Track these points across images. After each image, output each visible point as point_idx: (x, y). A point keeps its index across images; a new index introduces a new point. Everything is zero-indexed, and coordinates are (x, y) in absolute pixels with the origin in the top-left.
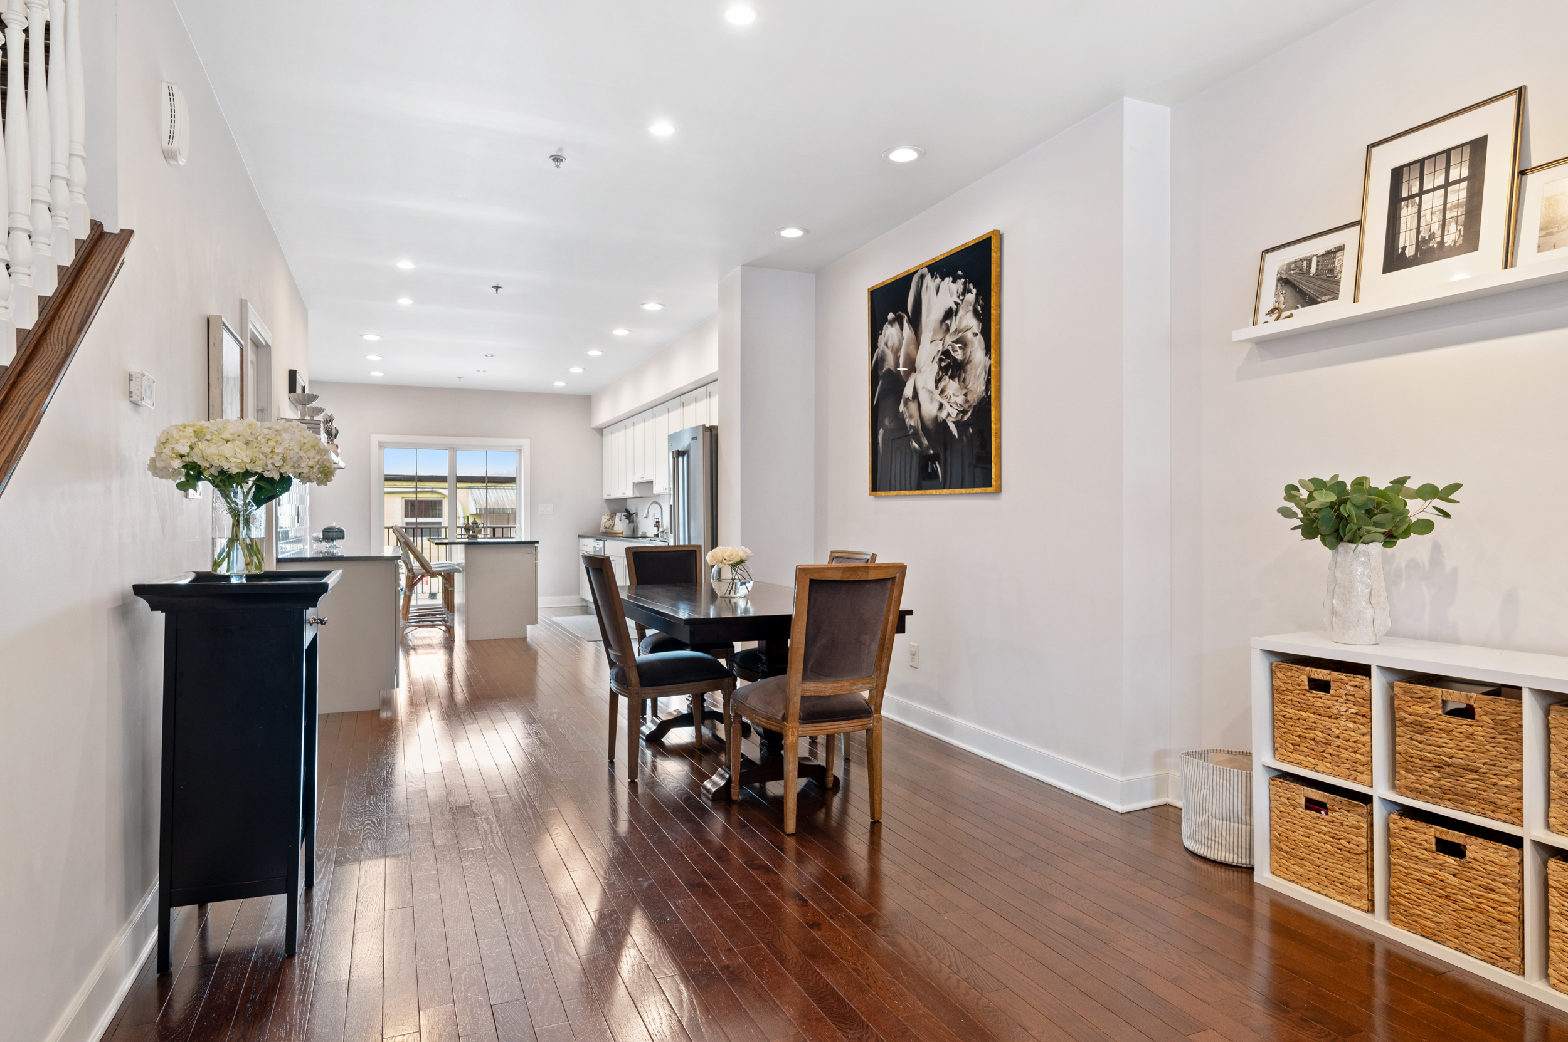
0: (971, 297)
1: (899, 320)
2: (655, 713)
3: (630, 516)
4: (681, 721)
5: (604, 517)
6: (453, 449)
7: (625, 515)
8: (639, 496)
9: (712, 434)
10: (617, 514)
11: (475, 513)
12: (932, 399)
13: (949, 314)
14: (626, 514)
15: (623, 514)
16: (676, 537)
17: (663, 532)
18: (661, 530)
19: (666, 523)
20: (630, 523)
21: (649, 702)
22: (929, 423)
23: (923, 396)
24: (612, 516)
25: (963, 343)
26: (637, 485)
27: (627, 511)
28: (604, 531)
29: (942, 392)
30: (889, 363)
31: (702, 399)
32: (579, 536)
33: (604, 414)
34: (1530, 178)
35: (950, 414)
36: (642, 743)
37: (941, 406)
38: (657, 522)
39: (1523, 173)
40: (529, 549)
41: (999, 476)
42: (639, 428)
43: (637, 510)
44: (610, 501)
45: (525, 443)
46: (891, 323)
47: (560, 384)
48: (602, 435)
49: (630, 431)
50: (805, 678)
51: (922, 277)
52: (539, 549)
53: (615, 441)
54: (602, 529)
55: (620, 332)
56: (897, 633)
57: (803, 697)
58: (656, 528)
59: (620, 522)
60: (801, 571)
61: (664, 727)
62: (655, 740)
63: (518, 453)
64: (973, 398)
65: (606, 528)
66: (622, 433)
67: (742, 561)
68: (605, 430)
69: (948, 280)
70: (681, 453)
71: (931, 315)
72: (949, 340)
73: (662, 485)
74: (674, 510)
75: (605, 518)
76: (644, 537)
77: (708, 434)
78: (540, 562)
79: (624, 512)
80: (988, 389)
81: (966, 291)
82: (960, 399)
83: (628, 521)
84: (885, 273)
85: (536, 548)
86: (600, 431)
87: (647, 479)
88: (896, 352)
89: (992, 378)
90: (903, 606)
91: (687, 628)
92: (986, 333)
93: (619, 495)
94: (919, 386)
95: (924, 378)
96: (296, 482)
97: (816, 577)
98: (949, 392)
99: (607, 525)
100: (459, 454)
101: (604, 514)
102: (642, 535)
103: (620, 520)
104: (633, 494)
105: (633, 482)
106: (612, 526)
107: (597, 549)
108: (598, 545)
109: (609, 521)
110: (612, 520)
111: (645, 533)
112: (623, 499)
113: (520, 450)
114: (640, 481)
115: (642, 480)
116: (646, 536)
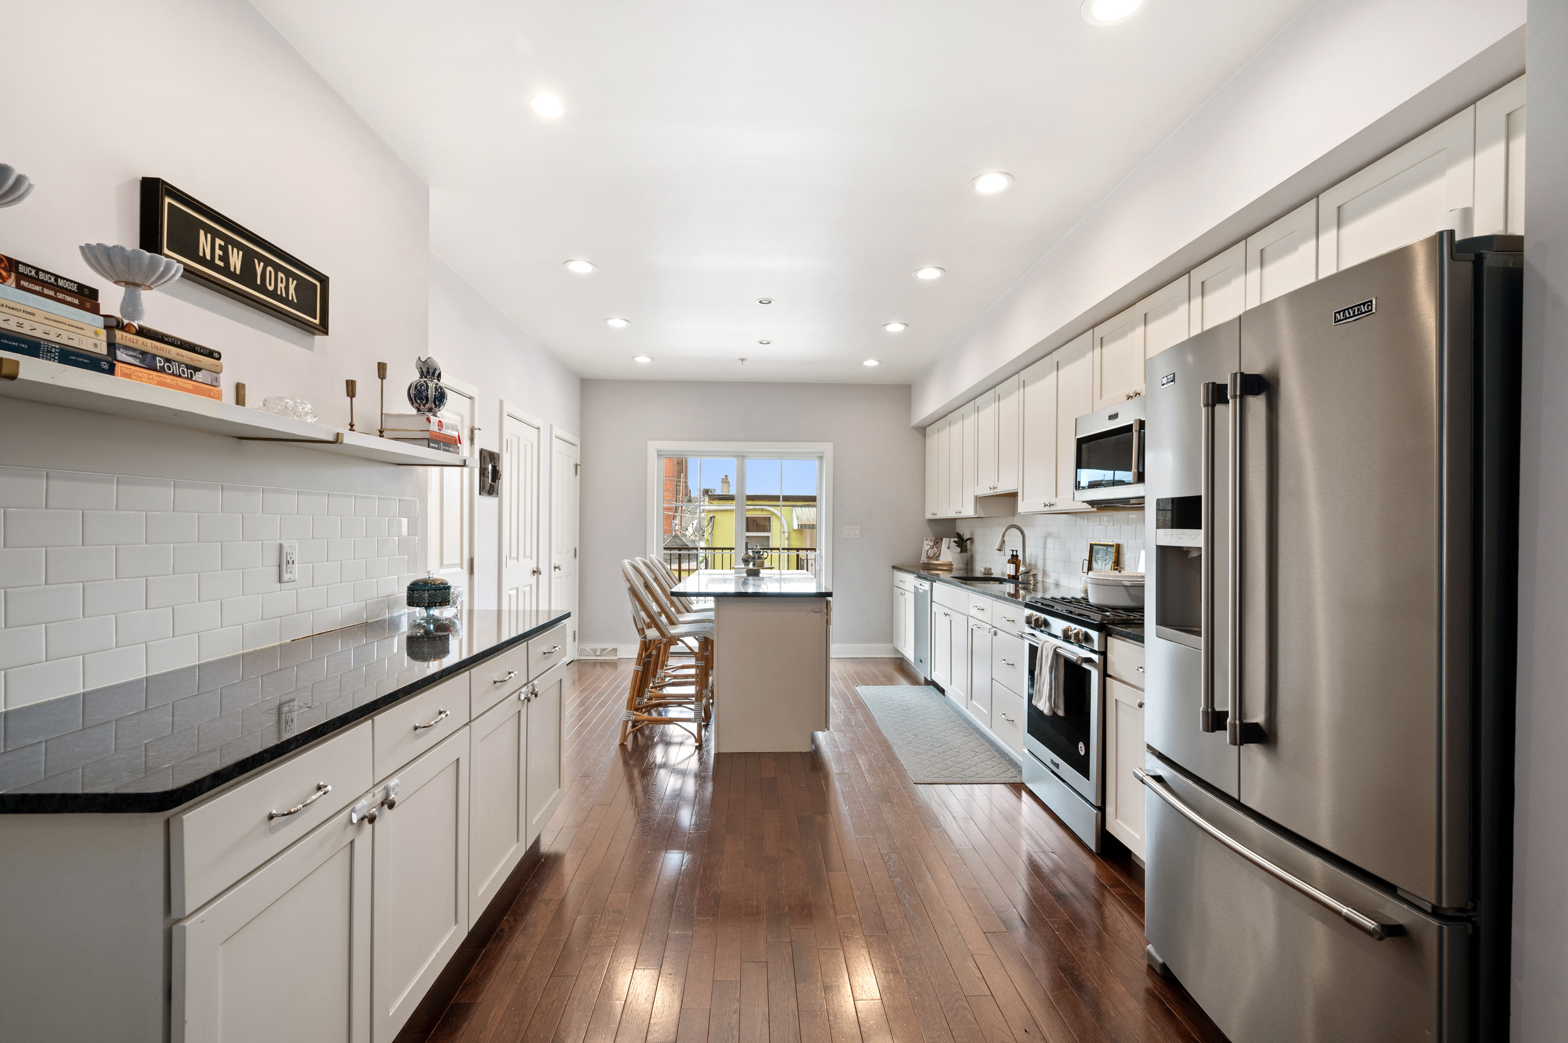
3: (962, 543)
5: (925, 542)
6: (741, 457)
7: (954, 542)
8: (983, 516)
10: (944, 539)
14: (956, 539)
15: (952, 540)
17: (1028, 572)
18: (1022, 569)
20: (961, 552)
24: (937, 542)
26: (979, 500)
27: (959, 536)
28: (926, 561)
32: (894, 567)
33: (930, 404)
38: (1013, 556)
40: (818, 603)
43: (972, 534)
44: (935, 522)
45: (827, 448)
48: (924, 434)
52: (833, 601)
53: (940, 441)
54: (924, 559)
58: (1013, 566)
59: (947, 551)
63: (817, 462)
65: (929, 558)
68: (928, 429)
75: (927, 545)
76: (988, 575)
79: (955, 537)
83: (959, 550)
85: (828, 603)
86: (922, 430)
87: (1004, 487)
93: (951, 514)
99: (931, 553)
100: (748, 462)
101: (927, 539)
102: (983, 571)
103: (948, 548)
104: (976, 512)
105: (976, 495)
106: (937, 555)
107: (920, 591)
108: (921, 585)
109: (933, 548)
110: (937, 547)
111: (990, 569)
112: (954, 520)
113: (821, 458)
114: (992, 492)
115: (995, 490)
116: (992, 574)
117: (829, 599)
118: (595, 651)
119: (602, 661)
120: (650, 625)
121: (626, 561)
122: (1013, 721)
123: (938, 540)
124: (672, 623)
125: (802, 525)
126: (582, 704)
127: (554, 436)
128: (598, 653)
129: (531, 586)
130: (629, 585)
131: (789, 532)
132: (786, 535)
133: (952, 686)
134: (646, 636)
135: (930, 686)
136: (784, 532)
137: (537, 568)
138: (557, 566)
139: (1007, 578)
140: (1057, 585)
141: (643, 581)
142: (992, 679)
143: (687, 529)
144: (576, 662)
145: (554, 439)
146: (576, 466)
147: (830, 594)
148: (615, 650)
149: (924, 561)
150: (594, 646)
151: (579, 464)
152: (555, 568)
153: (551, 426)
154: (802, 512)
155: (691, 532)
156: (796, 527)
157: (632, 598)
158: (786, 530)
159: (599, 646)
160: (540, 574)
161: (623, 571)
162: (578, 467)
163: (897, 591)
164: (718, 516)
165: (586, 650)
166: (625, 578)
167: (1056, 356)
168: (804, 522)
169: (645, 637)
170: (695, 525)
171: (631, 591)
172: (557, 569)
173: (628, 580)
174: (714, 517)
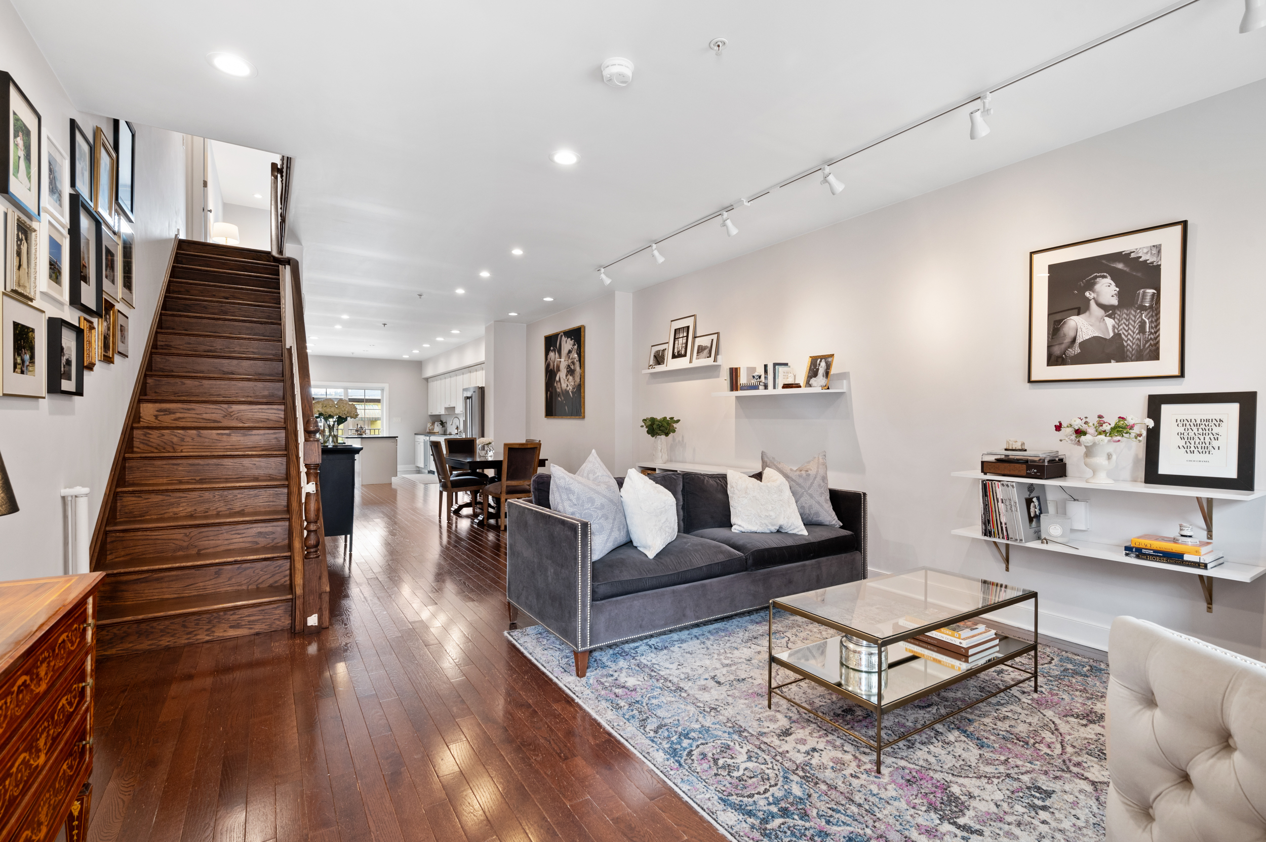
0: (576, 347)
1: (554, 350)
2: (456, 503)
3: (443, 424)
4: (467, 505)
8: (448, 414)
9: (482, 390)
10: (436, 422)
12: (565, 382)
13: (570, 352)
15: (439, 423)
16: (466, 434)
17: (460, 431)
19: (461, 427)
20: (443, 427)
21: (454, 493)
22: (564, 391)
23: (562, 381)
24: (433, 424)
25: (573, 363)
26: (446, 409)
27: (441, 421)
29: (568, 380)
30: (551, 367)
31: (479, 371)
32: (415, 434)
33: (429, 372)
34: (697, 339)
35: (570, 388)
36: (452, 514)
37: (567, 386)
38: (456, 427)
39: (696, 337)
40: (393, 440)
41: (584, 412)
42: (448, 380)
43: (446, 421)
44: (432, 416)
45: (386, 385)
46: (552, 351)
47: (406, 357)
48: (428, 382)
49: (443, 381)
50: (507, 480)
51: (562, 336)
52: (398, 440)
53: (435, 385)
54: (428, 430)
55: (440, 339)
56: (539, 466)
57: (507, 486)
58: (456, 430)
59: (439, 426)
60: (505, 445)
61: (461, 507)
62: (457, 512)
63: (381, 391)
64: (577, 384)
65: (430, 430)
66: (439, 382)
67: (490, 443)
68: (429, 380)
69: (569, 339)
70: (468, 398)
71: (564, 351)
72: (570, 361)
73: (459, 409)
74: (465, 422)
75: (429, 425)
76: (450, 434)
77: (480, 390)
78: (398, 447)
80: (580, 381)
81: (574, 345)
82: (573, 384)
84: (550, 331)
85: (395, 440)
86: (427, 379)
87: (452, 406)
88: (554, 362)
89: (582, 377)
90: (541, 457)
91: (468, 464)
92: (580, 361)
93: (437, 413)
94: (561, 377)
95: (562, 374)
96: (349, 418)
97: (510, 447)
98: (570, 380)
99: (430, 428)
101: (428, 422)
104: (445, 413)
105: (443, 407)
106: (433, 429)
109: (431, 426)
110: (433, 426)
112: (439, 415)
163: (416, 443)
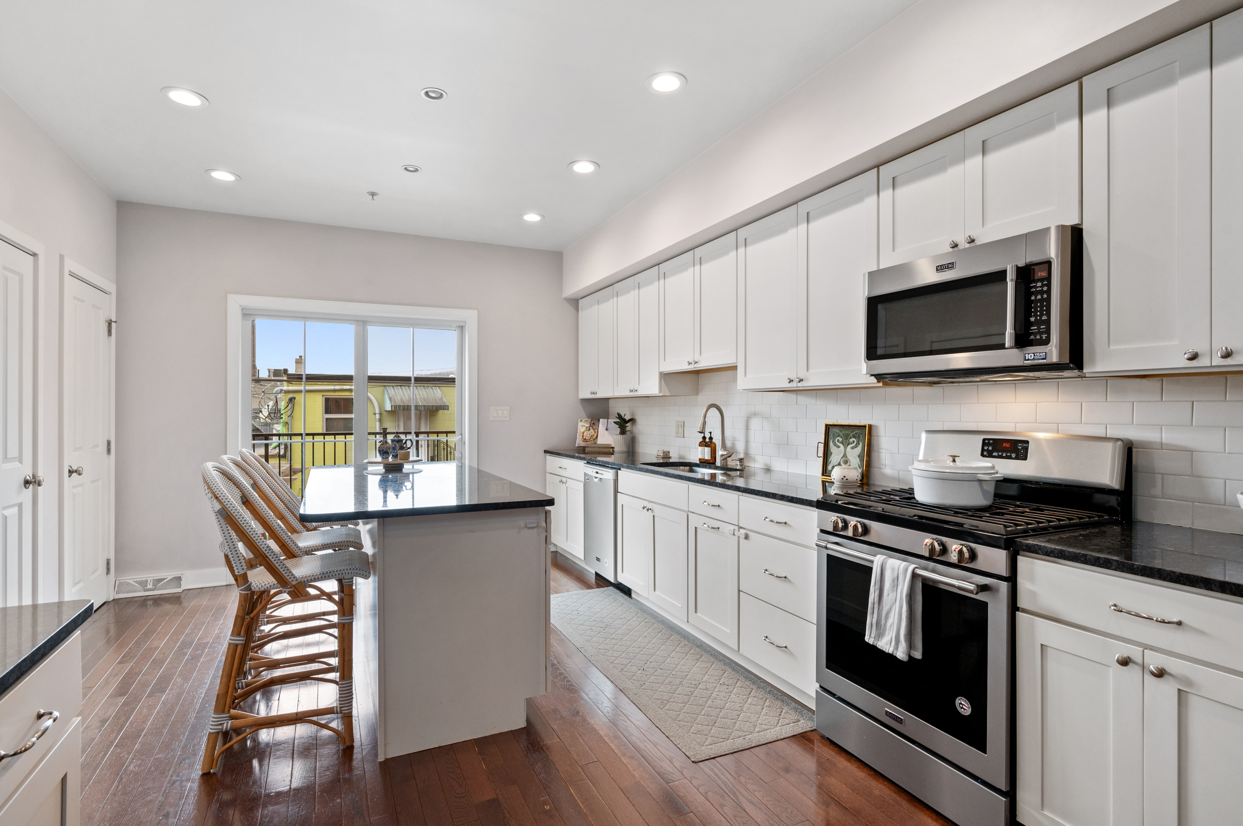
3: (624, 423)
5: (582, 423)
6: (362, 323)
7: (614, 422)
8: (669, 395)
10: (601, 420)
11: (390, 409)
14: (618, 420)
15: (611, 421)
17: (728, 456)
18: (719, 452)
20: (622, 433)
24: (593, 424)
26: (667, 377)
27: (617, 417)
28: (583, 444)
32: (546, 452)
38: (705, 438)
43: (641, 415)
44: (589, 403)
45: (470, 317)
48: (577, 309)
53: (589, 313)
54: (579, 442)
58: (706, 449)
59: (606, 432)
63: (456, 333)
65: (585, 440)
68: (581, 302)
75: (582, 426)
79: (613, 418)
83: (619, 431)
85: (547, 513)
86: (575, 302)
87: (712, 362)
93: (622, 393)
99: (587, 435)
101: (581, 421)
102: (662, 454)
103: (607, 430)
104: (660, 391)
105: (660, 371)
106: (594, 437)
107: (596, 480)
108: (597, 473)
109: (589, 430)
110: (593, 429)
111: (669, 452)
112: (608, 399)
113: (462, 328)
114: (691, 368)
115: (696, 365)
116: (670, 458)
117: (548, 508)
118: (143, 584)
119: (155, 597)
120: (253, 563)
121: (210, 465)
122: (786, 647)
123: (595, 422)
124: (291, 554)
125: (395, 407)
126: (122, 691)
127: (66, 273)
128: (150, 586)
129: (20, 506)
130: (218, 507)
131: (381, 414)
132: (378, 416)
133: (656, 592)
134: (250, 585)
135: (609, 588)
136: (375, 414)
137: (34, 476)
138: (75, 468)
139: (698, 462)
140: (768, 470)
141: (238, 494)
142: (739, 591)
143: (261, 412)
144: (111, 605)
145: (67, 278)
146: (110, 323)
147: (551, 502)
148: (178, 579)
149: (579, 444)
150: (142, 577)
151: (114, 320)
152: (71, 472)
153: (62, 257)
154: (395, 393)
155: (266, 414)
156: (388, 408)
157: (224, 527)
158: (377, 411)
159: (150, 576)
160: (39, 485)
161: (205, 482)
162: (113, 325)
163: (552, 479)
164: (300, 398)
165: (128, 584)
166: (210, 495)
167: (804, 206)
168: (398, 403)
169: (249, 588)
170: (270, 407)
171: (222, 515)
172: (74, 475)
173: (217, 498)
174: (294, 398)
